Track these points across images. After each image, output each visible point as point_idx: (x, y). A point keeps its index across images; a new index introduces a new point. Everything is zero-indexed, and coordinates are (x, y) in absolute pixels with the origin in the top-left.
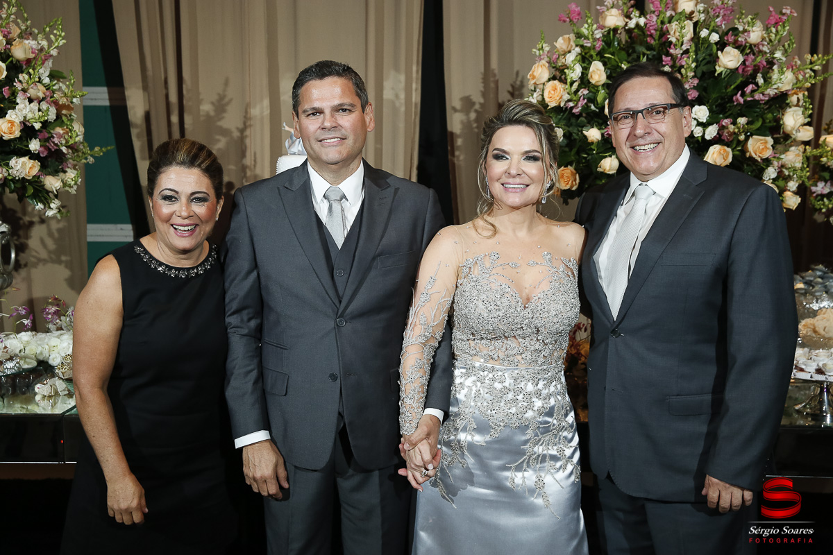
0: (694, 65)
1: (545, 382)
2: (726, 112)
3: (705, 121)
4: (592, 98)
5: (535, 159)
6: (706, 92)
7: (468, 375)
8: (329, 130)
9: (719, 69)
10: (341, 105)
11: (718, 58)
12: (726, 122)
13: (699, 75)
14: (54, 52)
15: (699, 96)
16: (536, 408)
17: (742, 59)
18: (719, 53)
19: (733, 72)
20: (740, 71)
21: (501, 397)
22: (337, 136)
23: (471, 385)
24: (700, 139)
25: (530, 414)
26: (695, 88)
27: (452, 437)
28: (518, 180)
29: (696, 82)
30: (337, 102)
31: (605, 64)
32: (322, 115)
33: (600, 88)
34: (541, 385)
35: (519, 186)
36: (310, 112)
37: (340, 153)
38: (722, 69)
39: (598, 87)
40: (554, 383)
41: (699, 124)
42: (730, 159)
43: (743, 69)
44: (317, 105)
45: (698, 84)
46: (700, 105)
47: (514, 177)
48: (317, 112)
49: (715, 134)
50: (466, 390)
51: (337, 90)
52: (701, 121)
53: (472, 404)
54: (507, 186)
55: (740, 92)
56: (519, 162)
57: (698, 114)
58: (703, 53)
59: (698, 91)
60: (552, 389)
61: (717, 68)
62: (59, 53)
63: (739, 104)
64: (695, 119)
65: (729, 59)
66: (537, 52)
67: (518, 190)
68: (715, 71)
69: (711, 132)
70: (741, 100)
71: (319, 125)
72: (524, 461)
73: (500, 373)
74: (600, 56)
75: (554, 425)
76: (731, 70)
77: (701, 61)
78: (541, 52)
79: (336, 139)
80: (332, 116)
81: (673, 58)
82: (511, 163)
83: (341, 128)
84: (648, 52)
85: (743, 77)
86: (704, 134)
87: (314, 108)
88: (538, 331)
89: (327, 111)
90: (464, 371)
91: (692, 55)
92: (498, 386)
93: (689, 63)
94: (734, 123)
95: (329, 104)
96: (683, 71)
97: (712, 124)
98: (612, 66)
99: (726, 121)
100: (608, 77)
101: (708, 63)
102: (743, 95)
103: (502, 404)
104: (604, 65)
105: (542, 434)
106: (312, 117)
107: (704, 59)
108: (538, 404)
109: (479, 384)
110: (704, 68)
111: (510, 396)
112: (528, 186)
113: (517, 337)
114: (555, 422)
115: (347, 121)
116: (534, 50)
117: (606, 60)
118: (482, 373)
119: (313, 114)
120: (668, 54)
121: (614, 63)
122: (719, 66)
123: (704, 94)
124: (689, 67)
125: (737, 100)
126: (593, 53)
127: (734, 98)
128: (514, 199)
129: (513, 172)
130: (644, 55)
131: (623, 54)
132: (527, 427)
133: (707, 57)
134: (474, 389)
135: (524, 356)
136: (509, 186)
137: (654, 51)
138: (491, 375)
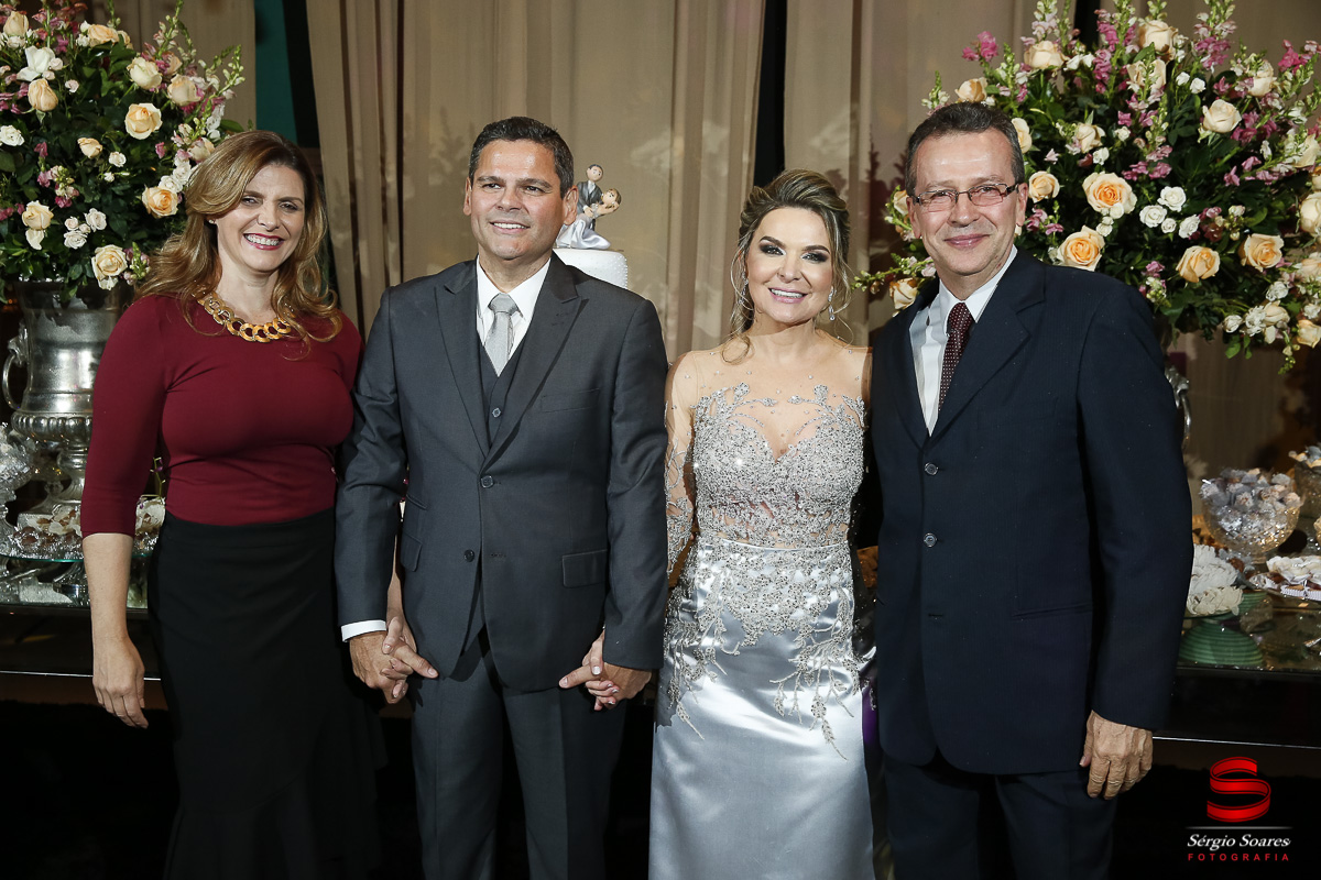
0: (1165, 126)
1: (823, 570)
2: (1213, 198)
3: (1179, 210)
5: (820, 258)
6: (1183, 167)
7: (713, 559)
8: (508, 211)
9: (1203, 133)
10: (531, 181)
11: (1203, 116)
12: (1210, 212)
13: (1173, 142)
14: (227, 94)
15: (1171, 172)
16: (808, 606)
17: (1239, 118)
18: (1205, 108)
19: (1225, 137)
20: (1237, 136)
21: (759, 590)
22: (517, 220)
23: (719, 572)
24: (1171, 236)
25: (799, 613)
26: (1165, 160)
27: (696, 643)
28: (792, 286)
29: (1167, 151)
30: (525, 175)
31: (1030, 123)
32: (503, 189)
34: (815, 573)
35: (794, 295)
36: (488, 182)
37: (517, 246)
38: (1208, 133)
40: (838, 571)
41: (1171, 214)
42: (1216, 268)
43: (1241, 134)
44: (497, 174)
45: (1170, 154)
46: (1172, 187)
47: (789, 282)
48: (497, 183)
49: (1195, 230)
50: (713, 578)
51: (530, 160)
52: (1173, 209)
53: (721, 598)
54: (776, 292)
55: (1235, 168)
56: (797, 261)
57: (1170, 199)
58: (1180, 109)
59: (1170, 165)
60: (835, 579)
61: (1201, 131)
62: (234, 95)
63: (1233, 186)
64: (1164, 206)
65: (1220, 118)
66: (930, 103)
67: (791, 300)
68: (1198, 135)
69: (1189, 226)
70: (1237, 181)
71: (496, 201)
72: (796, 676)
73: (755, 557)
74: (1024, 109)
75: (836, 629)
76: (1221, 134)
77: (1177, 121)
78: (935, 103)
79: (515, 226)
80: (516, 193)
81: (1133, 113)
82: (786, 260)
83: (524, 211)
84: (1097, 106)
85: (1242, 146)
86: (1178, 228)
87: (493, 178)
88: (797, 497)
89: (510, 185)
90: (710, 552)
91: (1163, 110)
92: (753, 574)
93: (1158, 122)
94: (1225, 214)
95: (514, 176)
96: (1148, 134)
97: (1191, 215)
98: (1042, 126)
99: (1211, 210)
100: (1035, 143)
101: (1188, 123)
102: (1240, 172)
103: (760, 600)
104: (1028, 124)
105: (818, 641)
106: (488, 189)
107: (1182, 117)
108: (812, 600)
109: (728, 571)
110: (1182, 131)
111: (771, 588)
112: (804, 295)
113: (768, 504)
114: (839, 624)
115: (535, 204)
116: (925, 101)
117: (1033, 117)
118: (732, 556)
119: (490, 185)
120: (1126, 109)
121: (1045, 122)
122: (1206, 129)
123: (1180, 169)
124: (1158, 128)
125: (1231, 178)
126: (1013, 106)
127: (1225, 177)
128: (785, 312)
129: (789, 274)
130: (1090, 110)
131: (1061, 112)
132: (795, 632)
133: (1187, 115)
134: (722, 576)
135: (780, 532)
136: (780, 292)
137: (1106, 103)
138: (743, 559)
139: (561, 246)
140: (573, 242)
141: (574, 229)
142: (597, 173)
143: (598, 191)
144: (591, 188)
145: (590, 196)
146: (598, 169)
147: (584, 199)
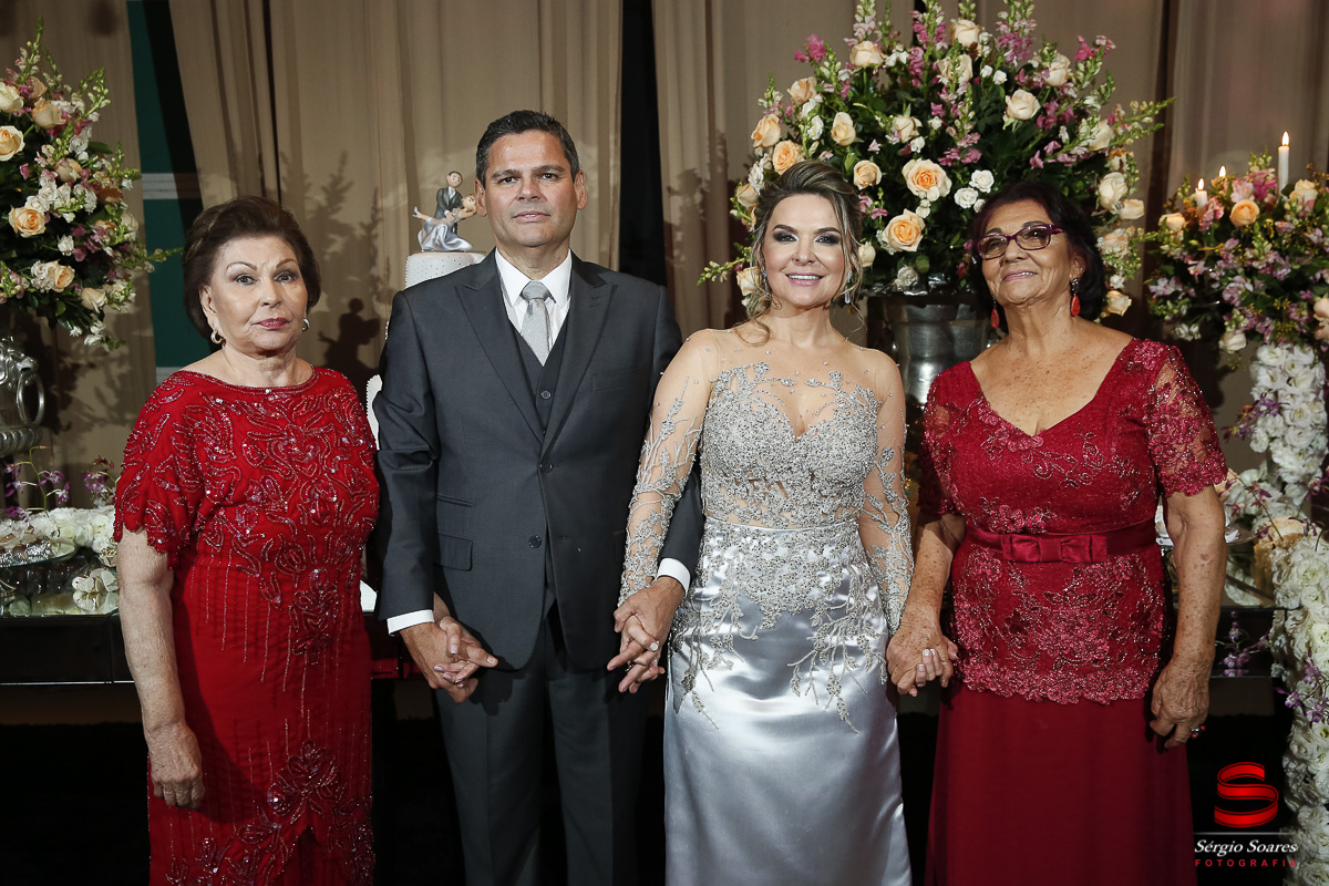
0: (971, 115)
1: (834, 548)
3: (989, 191)
4: (838, 163)
5: (832, 241)
6: (991, 152)
7: (726, 544)
8: (529, 200)
9: (1007, 121)
10: (546, 168)
11: (1006, 105)
13: (982, 129)
14: (93, 117)
15: (982, 157)
16: (823, 584)
17: (1038, 107)
18: (1007, 98)
19: (1028, 124)
20: (1040, 123)
22: (538, 210)
23: (731, 558)
25: (815, 593)
26: (975, 146)
28: (809, 270)
29: (976, 138)
30: (539, 164)
31: (854, 117)
32: (519, 181)
33: (848, 149)
34: (827, 552)
35: (810, 277)
36: (503, 177)
37: (542, 231)
38: (1012, 120)
39: (845, 147)
40: (847, 549)
41: (982, 196)
43: (1044, 121)
44: (512, 166)
45: (979, 141)
46: (981, 170)
47: (804, 265)
48: (513, 176)
50: (727, 565)
51: (540, 148)
52: (983, 191)
53: (736, 583)
54: (793, 277)
55: (1038, 152)
56: (811, 245)
57: (980, 181)
58: (987, 99)
59: (981, 151)
60: (844, 556)
61: (1005, 118)
62: (100, 118)
63: (1038, 169)
64: (976, 189)
65: (1021, 106)
66: (765, 103)
67: (809, 283)
68: (1003, 123)
70: (1041, 164)
72: (811, 656)
73: (768, 540)
74: (848, 105)
76: (1024, 121)
77: (985, 110)
78: (770, 102)
80: (534, 182)
81: (945, 106)
83: (543, 199)
84: (914, 100)
85: (1037, 133)
87: (508, 171)
88: (813, 477)
89: (527, 176)
91: (969, 101)
92: (767, 557)
93: (965, 110)
95: (528, 166)
96: (957, 122)
98: (865, 119)
100: (859, 135)
101: (995, 112)
102: (1043, 156)
104: (853, 119)
105: (834, 618)
106: (504, 185)
107: (989, 107)
108: (826, 579)
109: (742, 556)
110: (988, 120)
111: (787, 568)
112: (821, 278)
113: (784, 484)
114: (852, 600)
116: (761, 100)
117: (858, 111)
118: (743, 540)
119: (507, 179)
120: (939, 101)
121: (867, 115)
122: (1008, 117)
123: (988, 154)
124: (966, 117)
125: (1035, 162)
126: (838, 101)
127: (1031, 161)
128: (804, 295)
129: (804, 258)
130: (908, 102)
131: (882, 103)
132: (812, 610)
133: (993, 105)
134: (736, 562)
135: (793, 513)
136: (796, 277)
137: (922, 97)
139: (426, 251)
140: (437, 245)
141: (438, 232)
142: (457, 179)
143: (458, 196)
144: (452, 194)
145: (450, 201)
146: (457, 175)
147: (445, 204)
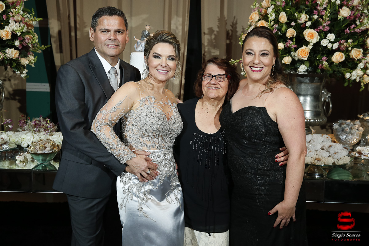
0: (329, 15)
2: (341, 37)
3: (333, 41)
4: (280, 29)
5: (173, 59)
6: (333, 27)
8: (112, 40)
11: (340, 12)
12: (342, 41)
13: (331, 20)
15: (330, 29)
17: (350, 13)
18: (340, 9)
22: (115, 44)
24: (330, 49)
26: (328, 26)
28: (165, 69)
29: (329, 22)
31: (286, 13)
32: (110, 33)
33: (284, 24)
35: (165, 71)
36: (104, 30)
37: (116, 52)
38: (341, 17)
39: (283, 24)
41: (330, 42)
42: (344, 59)
45: (330, 24)
46: (331, 33)
49: (337, 47)
52: (331, 40)
54: (159, 71)
55: (348, 28)
56: (166, 61)
57: (330, 37)
58: (333, 9)
59: (330, 27)
61: (339, 16)
64: (329, 40)
65: (345, 12)
67: (165, 73)
68: (338, 18)
70: (349, 32)
71: (107, 38)
74: (284, 9)
76: (345, 17)
77: (331, 13)
78: (255, 7)
81: (319, 11)
83: (117, 40)
84: (306, 8)
85: (349, 21)
86: (332, 47)
89: (112, 31)
91: (328, 10)
94: (347, 42)
95: (113, 28)
96: (324, 17)
97: (336, 42)
98: (290, 14)
100: (288, 19)
101: (335, 14)
102: (350, 29)
106: (103, 33)
107: (333, 12)
110: (333, 16)
112: (168, 71)
113: (163, 136)
115: (120, 37)
116: (252, 6)
117: (286, 11)
120: (316, 9)
124: (327, 15)
125: (347, 31)
126: (281, 8)
127: (345, 31)
129: (164, 65)
130: (304, 9)
131: (294, 9)
137: (310, 8)
139: (137, 51)
140: (141, 50)
141: (142, 45)
142: (149, 27)
143: (149, 33)
144: (147, 32)
145: (146, 35)
146: (149, 26)
147: (145, 36)
